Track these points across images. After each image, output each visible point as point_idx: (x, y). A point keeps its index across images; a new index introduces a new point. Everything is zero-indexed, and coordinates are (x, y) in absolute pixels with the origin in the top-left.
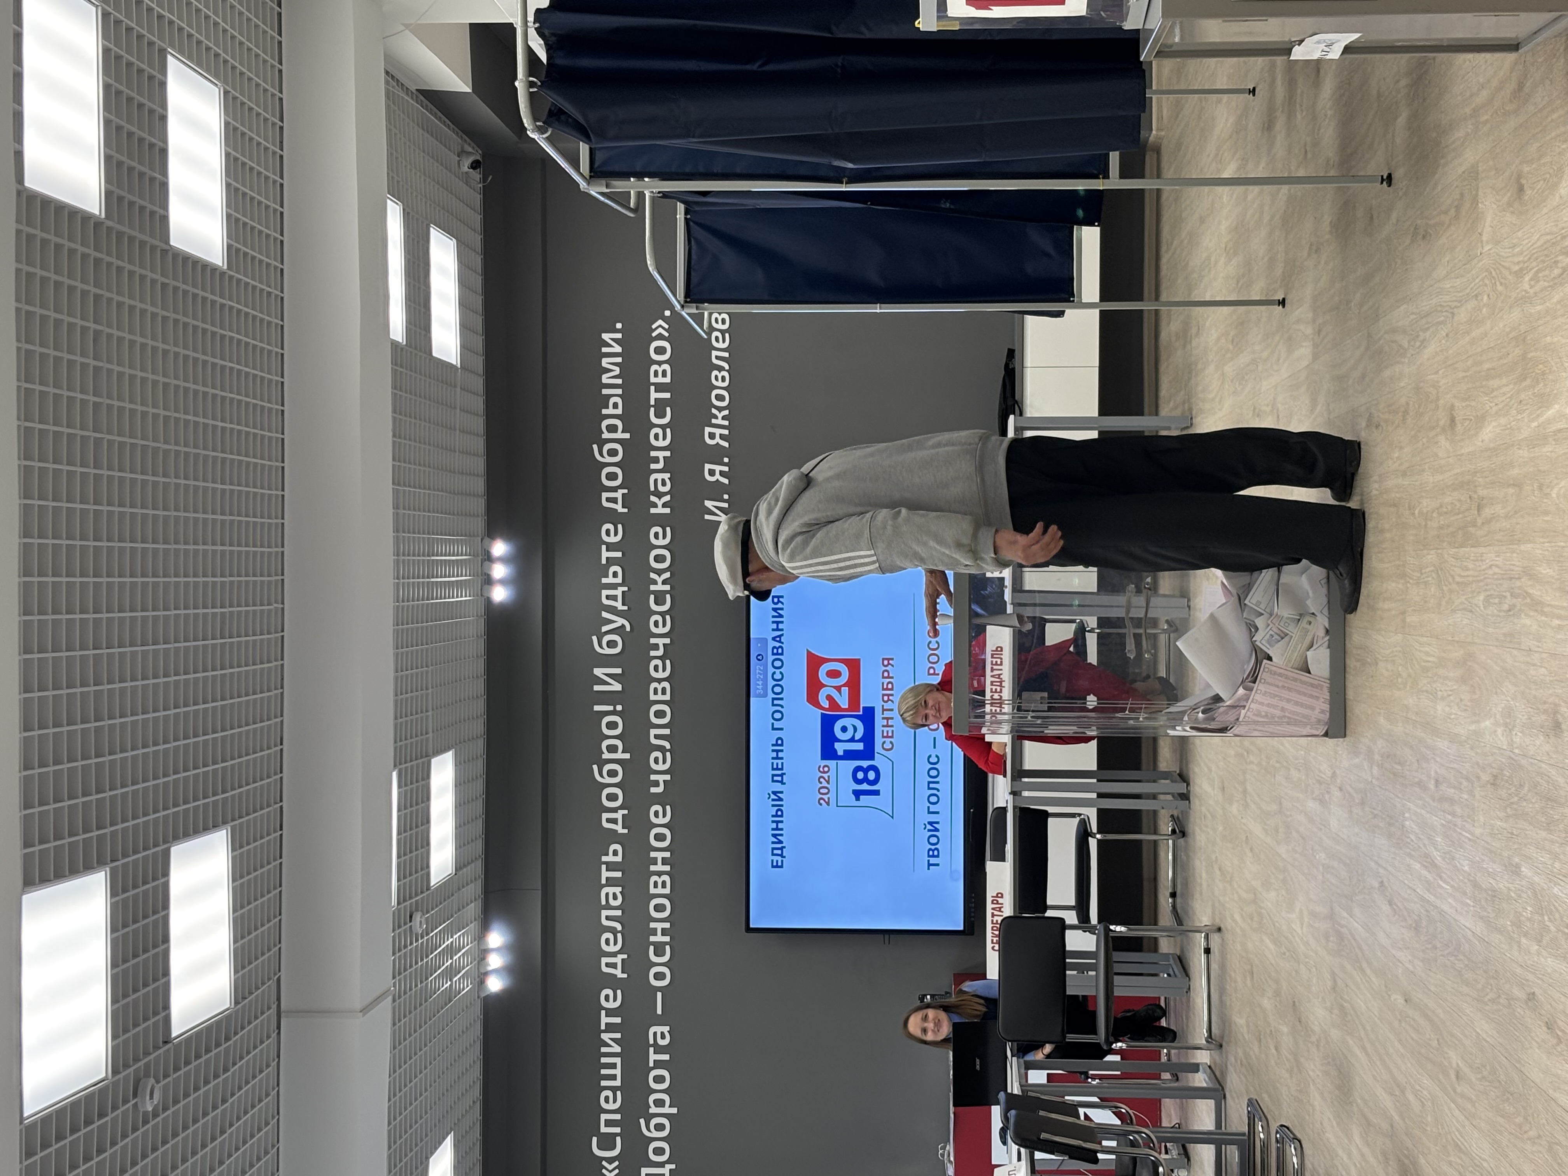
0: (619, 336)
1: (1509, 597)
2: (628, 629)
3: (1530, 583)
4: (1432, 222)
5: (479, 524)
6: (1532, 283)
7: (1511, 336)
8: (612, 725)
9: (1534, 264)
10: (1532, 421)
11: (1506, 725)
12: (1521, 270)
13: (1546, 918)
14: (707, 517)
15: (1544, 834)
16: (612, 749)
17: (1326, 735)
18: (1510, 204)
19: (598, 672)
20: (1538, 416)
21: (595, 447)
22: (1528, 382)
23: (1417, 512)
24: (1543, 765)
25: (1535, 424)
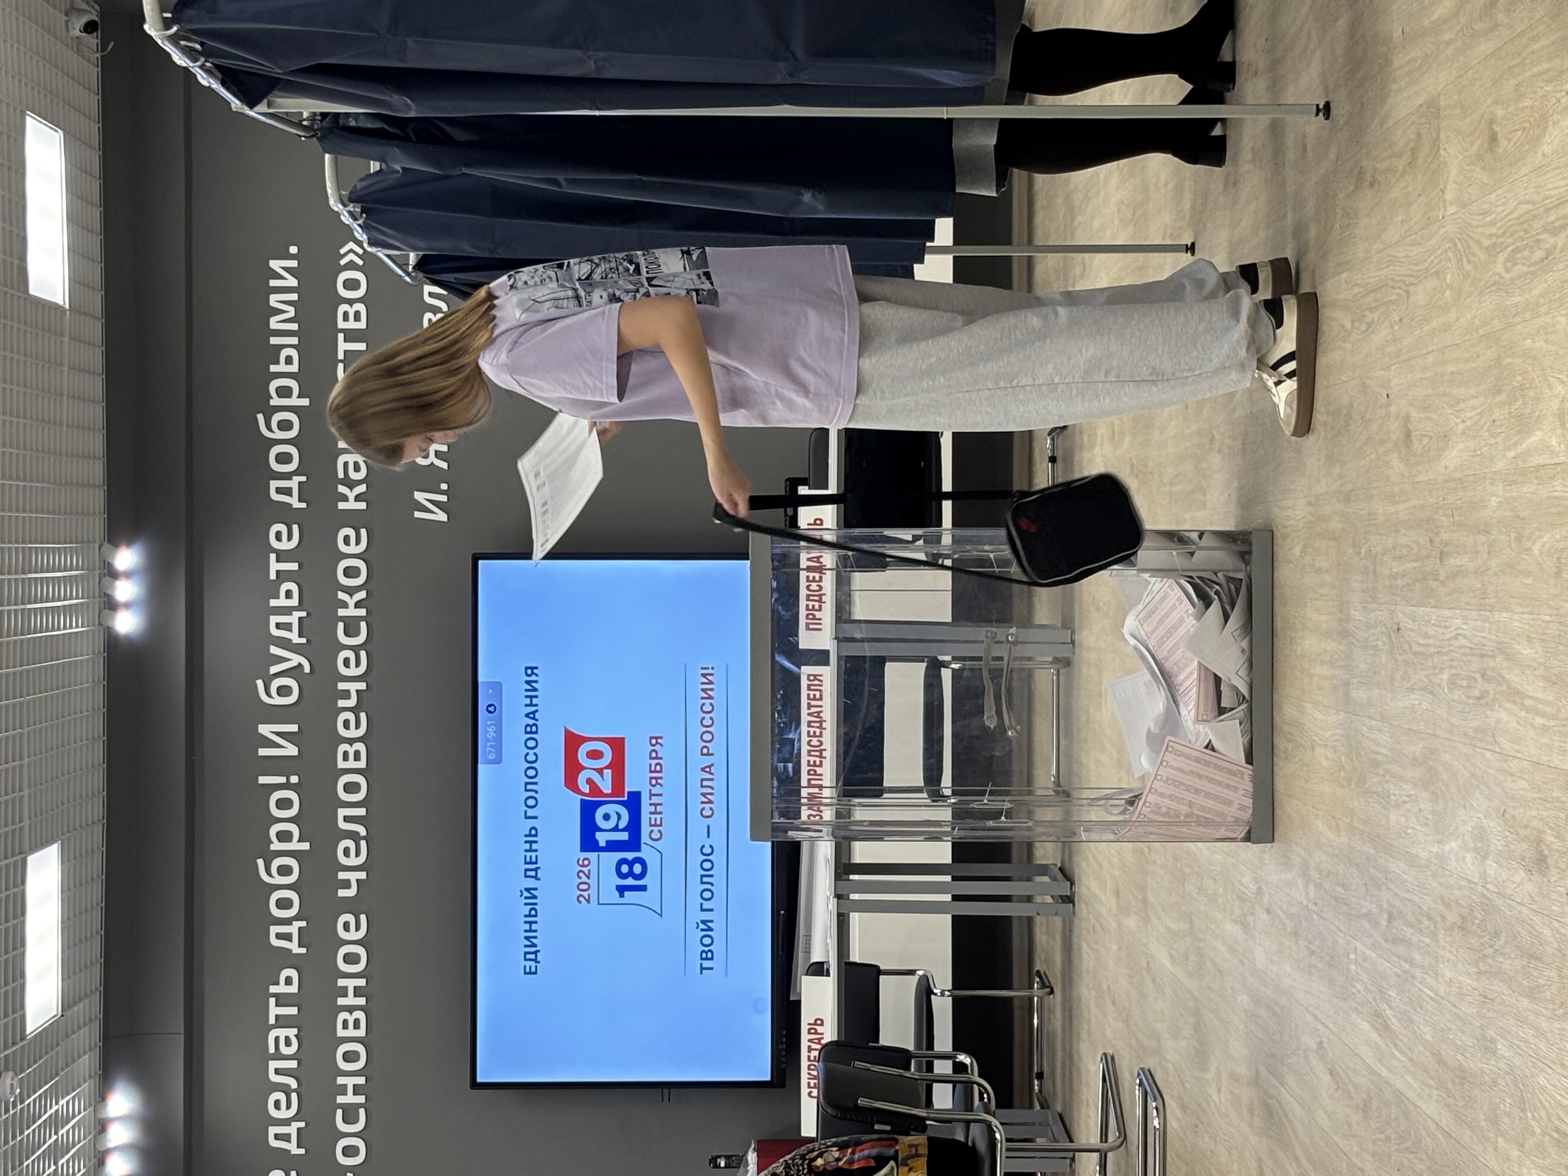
0: (294, 264)
1: (1480, 680)
2: (307, 669)
3: (1506, 665)
4: (1381, 166)
5: (97, 526)
6: (1509, 265)
7: (1481, 332)
8: (283, 804)
9: (1510, 240)
10: (1509, 449)
11: (1476, 850)
12: (1494, 245)
13: (1529, 1115)
14: (417, 514)
15: (1525, 1002)
16: (284, 836)
17: (1248, 838)
18: (1479, 157)
19: (265, 730)
20: (1516, 444)
21: (260, 417)
22: (1503, 397)
23: (1363, 551)
24: (1525, 910)
25: (1512, 454)
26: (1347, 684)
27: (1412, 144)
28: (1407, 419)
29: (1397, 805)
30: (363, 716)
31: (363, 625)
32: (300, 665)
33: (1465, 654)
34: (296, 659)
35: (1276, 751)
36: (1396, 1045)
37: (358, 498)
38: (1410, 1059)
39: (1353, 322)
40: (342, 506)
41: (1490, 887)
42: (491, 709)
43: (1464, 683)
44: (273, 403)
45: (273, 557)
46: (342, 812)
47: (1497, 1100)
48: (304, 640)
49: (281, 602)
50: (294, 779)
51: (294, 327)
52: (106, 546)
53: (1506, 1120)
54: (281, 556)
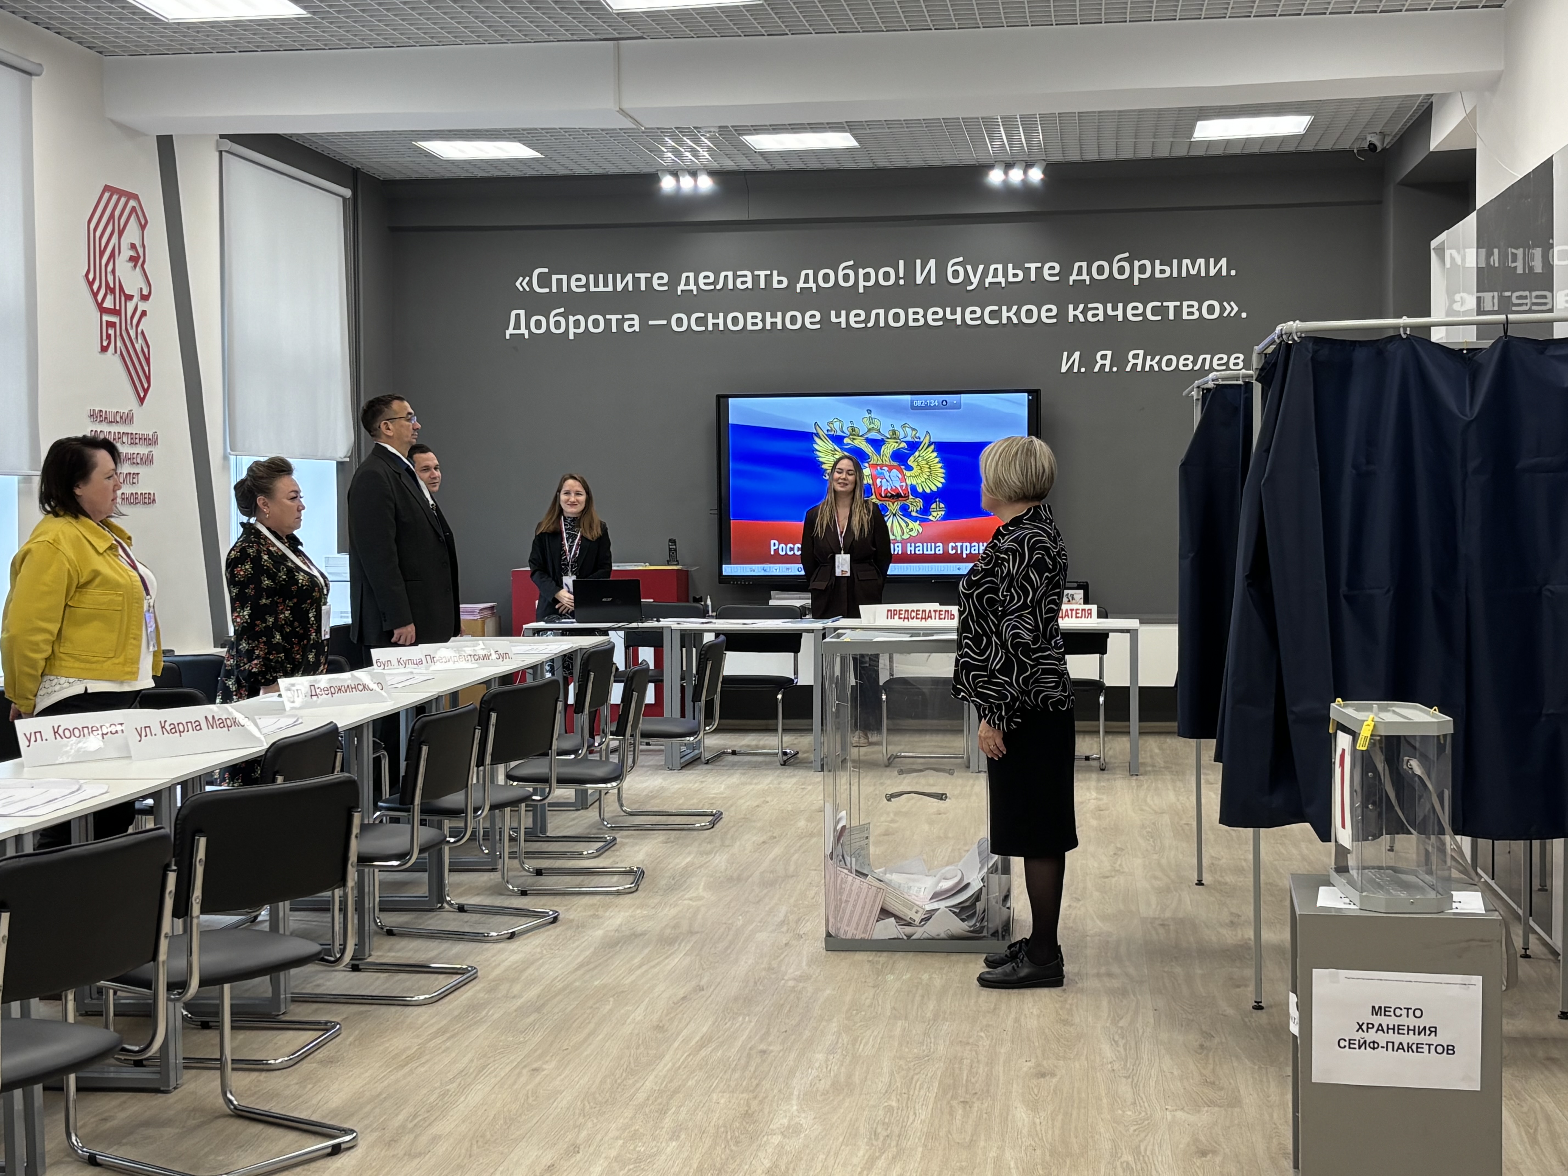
0: (1224, 273)
2: (969, 288)
8: (887, 276)
14: (1065, 354)
16: (867, 277)
17: (829, 935)
19: (932, 263)
21: (1127, 255)
26: (906, 1018)
27: (1217, 1083)
28: (1053, 1075)
29: (827, 1060)
30: (941, 323)
31: (997, 322)
32: (972, 283)
33: (903, 1121)
34: (975, 281)
35: (879, 954)
36: (689, 1055)
37: (1075, 316)
38: (679, 1068)
39: (1122, 1027)
40: (1071, 307)
41: (765, 1139)
42: (944, 403)
43: (887, 1120)
44: (1136, 262)
45: (1039, 265)
46: (882, 312)
47: (644, 1140)
48: (987, 285)
49: (1011, 271)
50: (902, 282)
51: (1184, 274)
52: (1045, 163)
53: (632, 1148)
54: (1039, 270)
